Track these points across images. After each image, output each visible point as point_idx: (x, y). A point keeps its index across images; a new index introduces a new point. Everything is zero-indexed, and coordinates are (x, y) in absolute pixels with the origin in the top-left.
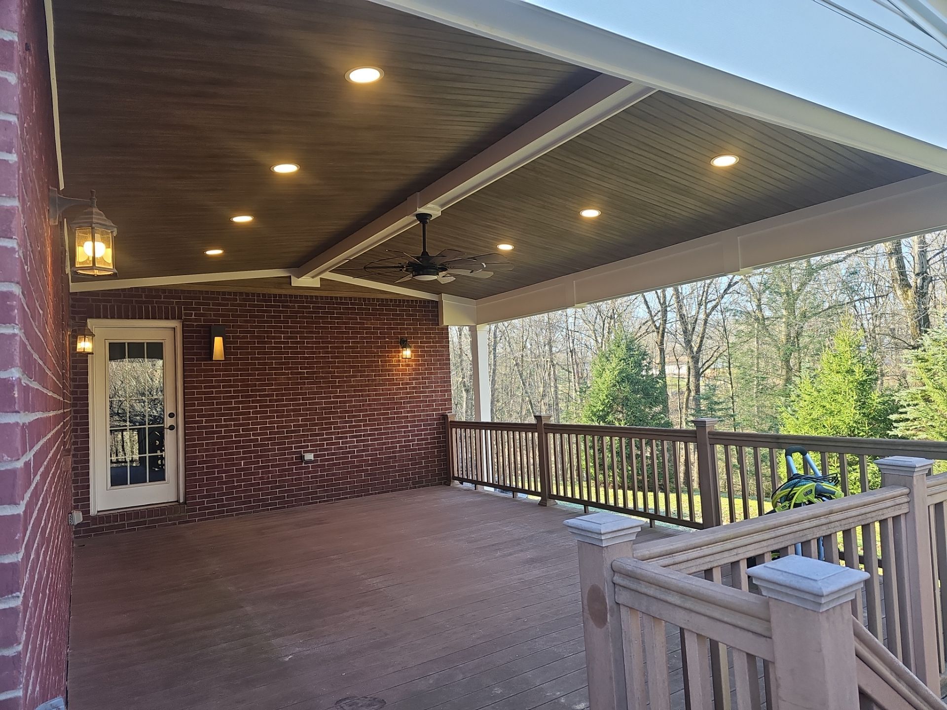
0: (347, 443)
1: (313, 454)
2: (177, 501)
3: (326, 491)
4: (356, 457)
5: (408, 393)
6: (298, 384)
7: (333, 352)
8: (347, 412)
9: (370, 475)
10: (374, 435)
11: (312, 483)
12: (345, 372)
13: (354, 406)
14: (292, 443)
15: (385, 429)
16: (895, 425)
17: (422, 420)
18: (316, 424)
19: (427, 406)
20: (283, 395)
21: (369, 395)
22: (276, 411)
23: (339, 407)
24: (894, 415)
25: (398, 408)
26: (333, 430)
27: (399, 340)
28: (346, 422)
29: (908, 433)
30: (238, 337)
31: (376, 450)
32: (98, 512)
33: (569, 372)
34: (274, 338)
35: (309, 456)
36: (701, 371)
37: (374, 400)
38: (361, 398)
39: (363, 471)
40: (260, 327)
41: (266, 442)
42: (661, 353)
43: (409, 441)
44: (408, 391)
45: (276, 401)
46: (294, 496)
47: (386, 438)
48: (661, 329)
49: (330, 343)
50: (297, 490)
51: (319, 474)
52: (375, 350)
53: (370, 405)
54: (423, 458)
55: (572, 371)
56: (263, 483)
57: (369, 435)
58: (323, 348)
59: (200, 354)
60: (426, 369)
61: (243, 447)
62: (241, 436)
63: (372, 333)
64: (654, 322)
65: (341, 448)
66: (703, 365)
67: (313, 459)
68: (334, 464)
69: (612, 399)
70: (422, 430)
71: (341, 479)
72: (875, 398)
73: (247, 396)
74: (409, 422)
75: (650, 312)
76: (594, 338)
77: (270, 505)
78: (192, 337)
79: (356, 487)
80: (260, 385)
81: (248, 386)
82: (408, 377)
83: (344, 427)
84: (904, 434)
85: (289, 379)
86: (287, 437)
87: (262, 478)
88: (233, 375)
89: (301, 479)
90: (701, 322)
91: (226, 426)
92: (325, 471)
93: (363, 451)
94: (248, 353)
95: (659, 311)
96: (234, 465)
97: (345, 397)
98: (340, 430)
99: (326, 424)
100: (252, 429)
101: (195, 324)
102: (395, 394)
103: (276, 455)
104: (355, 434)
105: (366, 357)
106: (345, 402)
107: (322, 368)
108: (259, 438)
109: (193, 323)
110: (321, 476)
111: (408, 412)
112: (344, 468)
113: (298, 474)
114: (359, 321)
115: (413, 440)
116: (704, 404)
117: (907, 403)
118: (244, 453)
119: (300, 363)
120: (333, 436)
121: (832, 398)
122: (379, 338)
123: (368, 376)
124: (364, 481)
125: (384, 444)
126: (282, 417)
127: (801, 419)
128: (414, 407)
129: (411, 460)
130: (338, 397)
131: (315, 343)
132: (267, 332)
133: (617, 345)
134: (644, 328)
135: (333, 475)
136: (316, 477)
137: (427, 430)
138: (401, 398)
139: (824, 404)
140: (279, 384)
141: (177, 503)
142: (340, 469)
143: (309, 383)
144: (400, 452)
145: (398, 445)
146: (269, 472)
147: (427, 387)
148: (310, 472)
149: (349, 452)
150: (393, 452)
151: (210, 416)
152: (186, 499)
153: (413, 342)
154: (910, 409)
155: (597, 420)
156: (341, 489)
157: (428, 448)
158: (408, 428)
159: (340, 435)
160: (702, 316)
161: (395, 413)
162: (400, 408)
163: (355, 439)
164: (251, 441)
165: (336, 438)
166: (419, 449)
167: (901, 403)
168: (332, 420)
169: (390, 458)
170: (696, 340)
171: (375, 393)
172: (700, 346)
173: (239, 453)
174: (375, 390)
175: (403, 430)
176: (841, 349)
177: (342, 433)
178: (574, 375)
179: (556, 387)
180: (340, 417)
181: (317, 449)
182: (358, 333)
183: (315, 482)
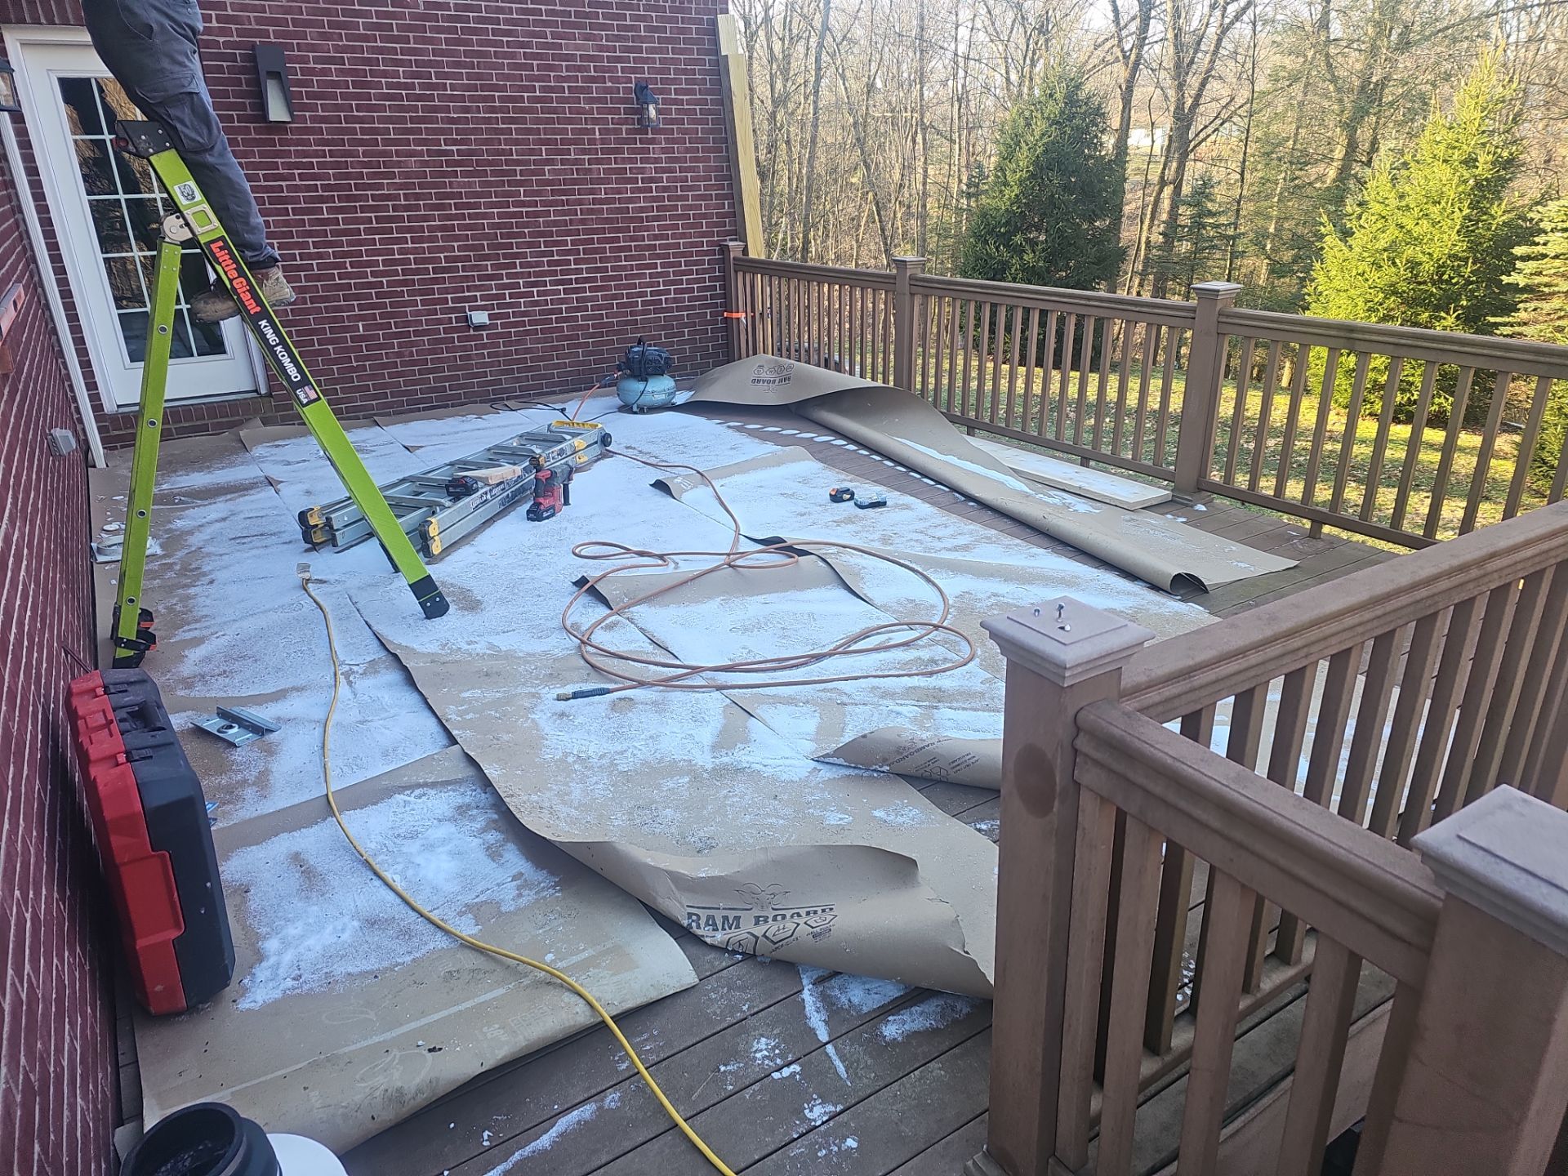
0: (545, 293)
1: (487, 313)
2: (256, 391)
3: (518, 380)
4: (565, 320)
5: (655, 199)
6: (444, 174)
7: (506, 110)
8: (542, 234)
9: (591, 353)
10: (595, 279)
11: (491, 365)
12: (532, 152)
13: (555, 223)
14: (447, 291)
15: (614, 269)
16: (1519, 264)
17: (683, 255)
18: (487, 258)
19: (692, 226)
20: (417, 197)
21: (580, 202)
22: (410, 230)
23: (526, 225)
24: (1523, 247)
25: (637, 229)
26: (519, 270)
27: (633, 86)
28: (543, 254)
29: (1537, 280)
30: (312, 72)
31: (600, 308)
32: (119, 406)
33: (952, 141)
34: (385, 74)
35: (480, 317)
36: (1192, 144)
37: (591, 212)
38: (566, 208)
39: (579, 345)
40: (353, 50)
41: (399, 289)
42: (1124, 108)
43: (660, 293)
44: (654, 194)
45: (407, 208)
46: (461, 387)
47: (617, 287)
48: (1133, 57)
49: (495, 88)
50: (465, 377)
51: (502, 349)
52: (587, 106)
53: (583, 222)
54: (686, 325)
55: (957, 140)
56: (403, 364)
57: (586, 280)
58: (485, 99)
59: (243, 107)
60: (687, 150)
61: (357, 297)
62: (349, 276)
63: (579, 69)
64: (1120, 41)
65: (536, 303)
66: (1197, 135)
67: (488, 322)
68: (527, 333)
69: (1025, 203)
70: (683, 273)
71: (541, 359)
72: (1499, 214)
73: (349, 198)
74: (659, 256)
75: (1117, 21)
76: (1003, 72)
77: (421, 401)
78: (220, 69)
79: (570, 373)
80: (372, 176)
81: (348, 176)
82: (652, 166)
83: (538, 264)
84: (1530, 282)
85: (426, 164)
86: (435, 281)
87: (399, 355)
88: (316, 154)
89: (469, 357)
90: (1207, 45)
91: (319, 256)
92: (511, 343)
93: (577, 309)
94: (338, 108)
95: (1133, 18)
96: (346, 329)
97: (535, 204)
98: (531, 270)
99: (505, 256)
100: (369, 264)
101: (221, 40)
102: (630, 200)
103: (418, 313)
104: (560, 277)
105: (570, 121)
106: (536, 214)
107: (486, 142)
108: (384, 280)
109: (216, 38)
110: (505, 354)
111: (656, 237)
112: (545, 340)
113: (464, 349)
114: (550, 40)
115: (668, 292)
116: (1186, 214)
117: (1553, 225)
118: (361, 307)
119: (442, 131)
120: (521, 281)
121: (1421, 211)
122: (593, 80)
123: (576, 162)
124: (583, 363)
125: (615, 297)
126: (421, 240)
127: (1357, 250)
128: (666, 227)
129: (664, 328)
130: (523, 204)
131: (468, 88)
132: (368, 61)
133: (1048, 92)
134: (1100, 53)
135: (527, 351)
136: (496, 354)
137: (691, 272)
138: (642, 210)
139: (1405, 221)
140: (407, 175)
141: (255, 395)
142: (538, 341)
143: (465, 174)
144: (644, 312)
145: (639, 300)
146: (412, 344)
147: (690, 188)
148: (484, 346)
149: (552, 312)
150: (632, 313)
151: (284, 235)
152: (270, 388)
153: (662, 91)
154: (1554, 238)
155: (995, 243)
156: (544, 377)
157: (693, 307)
158: (657, 268)
159: (533, 279)
160: (1212, 31)
161: (632, 239)
162: (640, 229)
163: (561, 287)
164: (370, 285)
165: (527, 285)
166: (679, 309)
167: (1542, 225)
168: (515, 250)
169: (627, 323)
170: (1194, 81)
171: (591, 197)
172: (1198, 96)
173: (351, 308)
174: (592, 192)
175: (648, 271)
176: (1465, 115)
177: (537, 275)
178: (960, 150)
179: (926, 171)
180: (530, 245)
181: (492, 303)
182: (551, 68)
183: (497, 364)
